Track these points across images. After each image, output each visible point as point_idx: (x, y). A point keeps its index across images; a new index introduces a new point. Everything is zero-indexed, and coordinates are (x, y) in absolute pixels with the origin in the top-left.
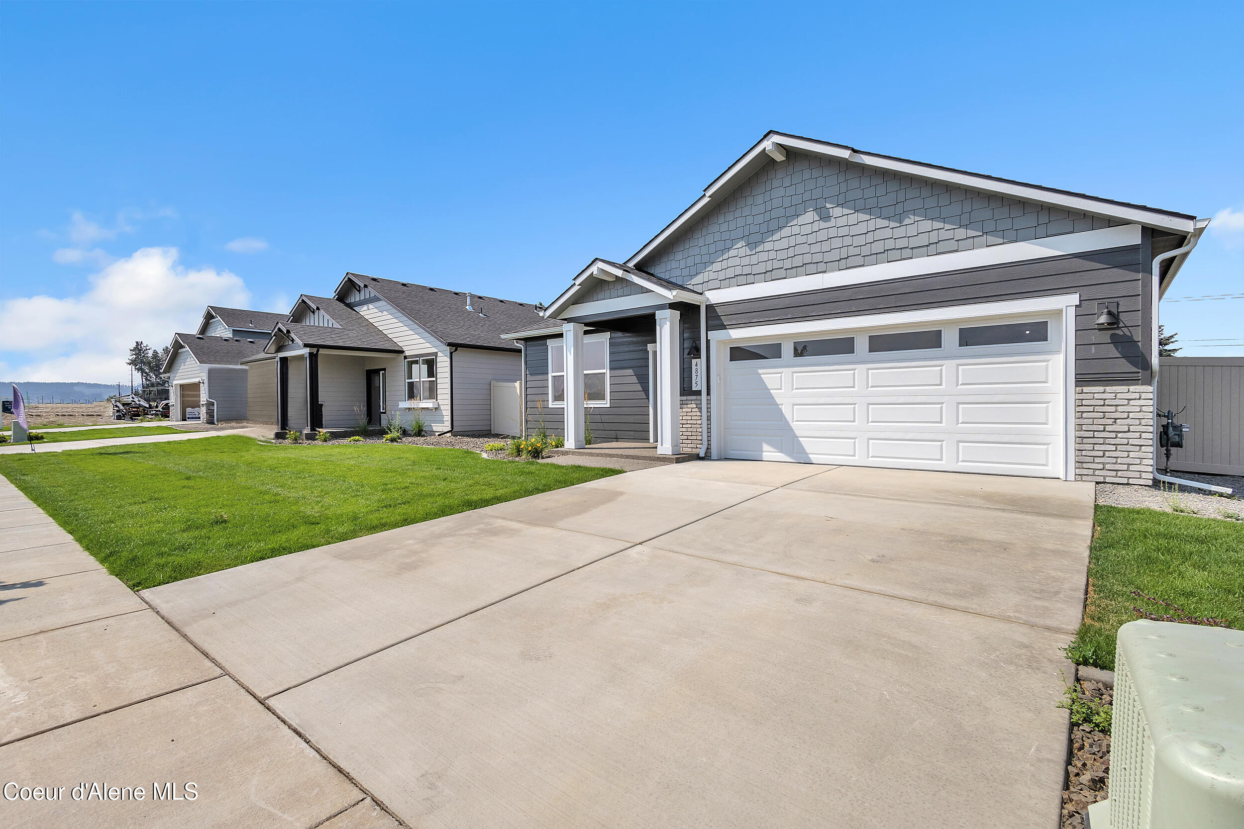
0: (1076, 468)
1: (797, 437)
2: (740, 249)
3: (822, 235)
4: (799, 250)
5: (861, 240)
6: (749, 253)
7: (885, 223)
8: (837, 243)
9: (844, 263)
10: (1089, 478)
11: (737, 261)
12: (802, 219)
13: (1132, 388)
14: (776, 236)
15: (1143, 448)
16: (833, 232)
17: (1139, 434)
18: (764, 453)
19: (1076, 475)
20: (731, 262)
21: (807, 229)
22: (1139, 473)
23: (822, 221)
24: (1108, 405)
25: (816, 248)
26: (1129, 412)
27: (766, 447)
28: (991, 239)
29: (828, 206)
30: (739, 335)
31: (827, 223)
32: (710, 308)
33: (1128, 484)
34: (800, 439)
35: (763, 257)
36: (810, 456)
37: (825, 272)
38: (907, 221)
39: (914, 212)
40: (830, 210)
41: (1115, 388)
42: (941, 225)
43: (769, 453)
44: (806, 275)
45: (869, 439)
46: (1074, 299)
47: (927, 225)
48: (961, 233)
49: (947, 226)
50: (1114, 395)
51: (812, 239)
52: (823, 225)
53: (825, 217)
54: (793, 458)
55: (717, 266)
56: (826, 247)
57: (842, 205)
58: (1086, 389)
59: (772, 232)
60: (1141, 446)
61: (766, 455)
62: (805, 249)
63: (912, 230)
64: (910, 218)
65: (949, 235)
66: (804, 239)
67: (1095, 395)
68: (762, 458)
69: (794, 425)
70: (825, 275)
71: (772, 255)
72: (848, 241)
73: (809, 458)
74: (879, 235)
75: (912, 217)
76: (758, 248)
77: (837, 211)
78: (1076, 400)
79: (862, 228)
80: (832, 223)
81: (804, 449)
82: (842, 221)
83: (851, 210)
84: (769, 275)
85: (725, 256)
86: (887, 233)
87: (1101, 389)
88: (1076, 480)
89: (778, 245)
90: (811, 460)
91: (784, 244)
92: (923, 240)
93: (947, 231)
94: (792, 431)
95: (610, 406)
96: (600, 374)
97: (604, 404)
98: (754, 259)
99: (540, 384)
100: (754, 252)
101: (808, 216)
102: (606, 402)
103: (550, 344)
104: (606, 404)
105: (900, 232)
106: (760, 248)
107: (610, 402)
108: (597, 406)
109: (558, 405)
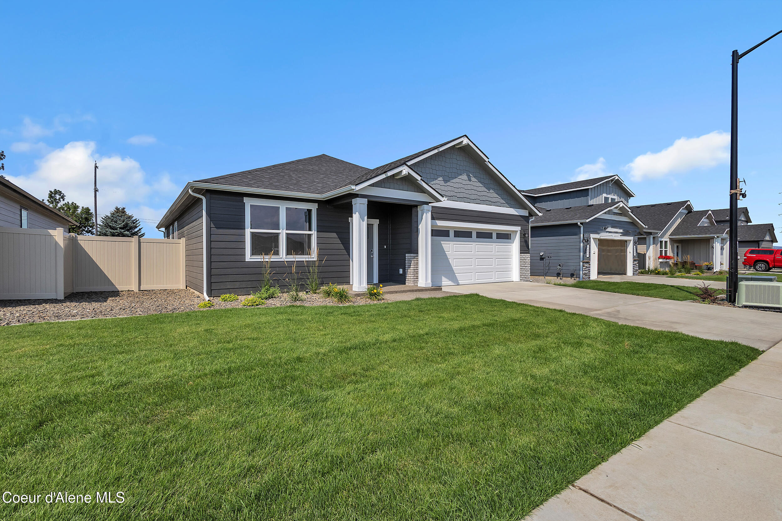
2: (440, 181)
3: (469, 187)
4: (462, 190)
5: (479, 194)
6: (444, 184)
7: (486, 190)
8: (473, 192)
9: (475, 201)
10: (522, 280)
11: (439, 187)
12: (463, 177)
13: (527, 255)
14: (454, 181)
16: (473, 187)
17: (528, 267)
18: (443, 282)
19: (520, 279)
21: (464, 182)
25: (467, 192)
26: (527, 261)
27: (444, 279)
29: (471, 176)
33: (527, 281)
34: (456, 274)
35: (450, 189)
36: (459, 281)
38: (491, 191)
39: (492, 189)
41: (525, 254)
43: (445, 281)
44: (464, 202)
45: (476, 273)
46: (518, 228)
47: (496, 196)
48: (502, 201)
49: (499, 197)
50: (525, 256)
51: (466, 187)
52: (469, 183)
53: (470, 180)
54: (455, 283)
56: (470, 192)
57: (476, 178)
59: (453, 178)
60: (528, 270)
62: (464, 191)
63: (491, 195)
65: (499, 200)
66: (463, 186)
67: (523, 256)
68: (442, 285)
69: (454, 268)
70: (470, 204)
71: (453, 189)
72: (476, 192)
74: (484, 193)
77: (473, 179)
78: (520, 257)
79: (480, 189)
80: (471, 183)
81: (457, 278)
82: (475, 184)
84: (451, 198)
85: (434, 182)
86: (486, 194)
88: (520, 281)
89: (455, 185)
90: (459, 283)
92: (494, 200)
94: (453, 271)
95: (317, 259)
96: (305, 234)
97: (311, 258)
98: (446, 188)
99: (233, 238)
100: (446, 185)
101: (465, 177)
102: (313, 257)
103: (248, 203)
104: (314, 258)
105: (489, 195)
106: (448, 184)
107: (318, 257)
108: (304, 260)
109: (258, 258)
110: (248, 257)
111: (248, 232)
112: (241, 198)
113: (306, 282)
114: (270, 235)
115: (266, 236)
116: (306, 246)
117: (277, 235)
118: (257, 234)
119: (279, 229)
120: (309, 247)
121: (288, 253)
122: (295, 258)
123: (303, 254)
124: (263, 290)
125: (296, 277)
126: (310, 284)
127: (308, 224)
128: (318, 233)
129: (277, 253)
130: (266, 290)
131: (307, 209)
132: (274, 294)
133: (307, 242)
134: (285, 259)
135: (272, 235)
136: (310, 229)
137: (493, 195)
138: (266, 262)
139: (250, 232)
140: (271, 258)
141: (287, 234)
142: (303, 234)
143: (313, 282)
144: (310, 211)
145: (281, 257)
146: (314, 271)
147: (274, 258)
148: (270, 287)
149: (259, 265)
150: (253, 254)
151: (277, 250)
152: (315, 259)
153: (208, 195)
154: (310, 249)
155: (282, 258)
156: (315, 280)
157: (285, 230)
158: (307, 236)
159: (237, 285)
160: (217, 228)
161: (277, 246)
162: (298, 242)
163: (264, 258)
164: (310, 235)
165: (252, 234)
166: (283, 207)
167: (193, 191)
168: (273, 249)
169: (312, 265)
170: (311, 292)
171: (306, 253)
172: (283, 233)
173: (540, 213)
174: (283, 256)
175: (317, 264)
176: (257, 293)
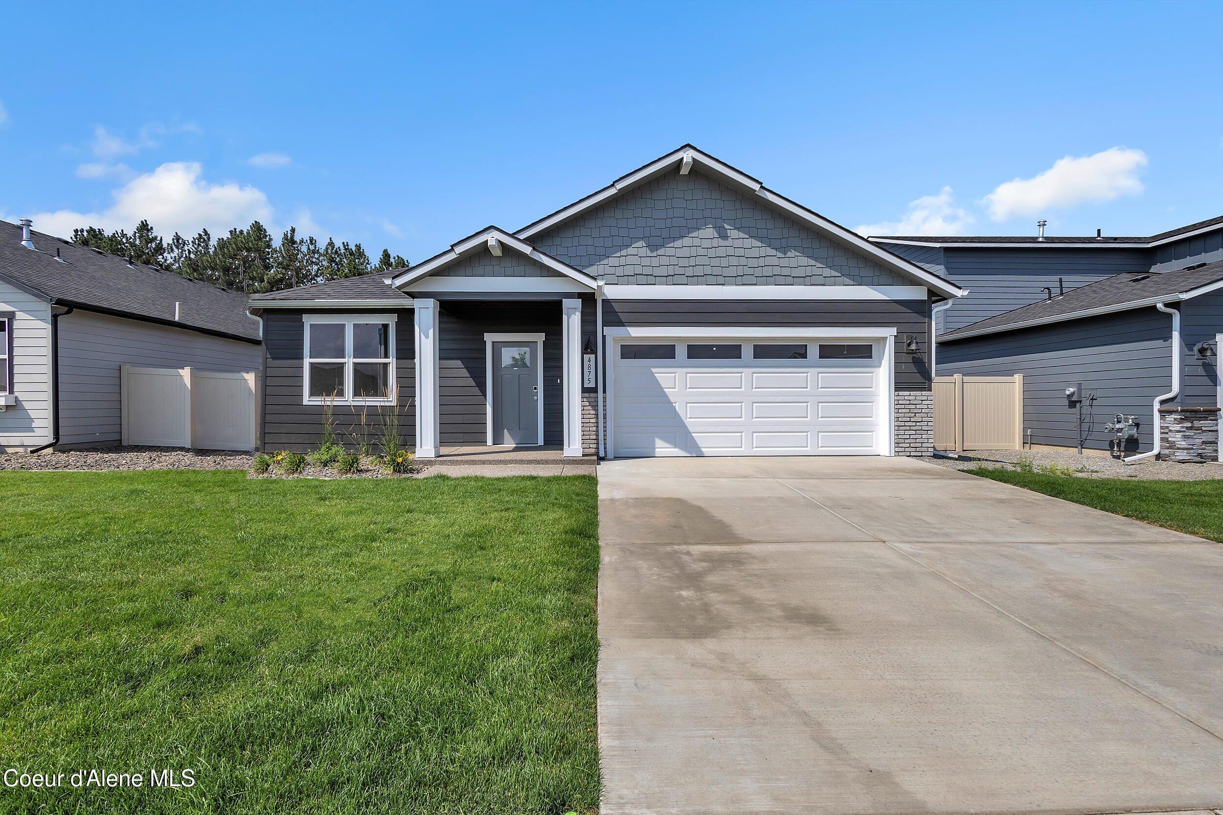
0: (895, 447)
1: (690, 433)
2: (639, 248)
3: (721, 252)
4: (699, 261)
5: (753, 263)
6: (649, 254)
7: (773, 252)
8: (734, 261)
9: (739, 280)
10: (902, 454)
11: (636, 260)
12: (702, 233)
13: (923, 393)
14: (678, 243)
15: (929, 432)
16: (731, 251)
17: (926, 423)
18: (657, 450)
19: (895, 452)
20: (630, 260)
21: (707, 244)
22: (927, 448)
23: (721, 239)
24: (912, 404)
25: (716, 262)
26: (922, 409)
27: (659, 443)
28: (847, 280)
29: (727, 227)
30: (638, 333)
31: (725, 241)
32: (606, 302)
33: (922, 456)
34: (693, 434)
35: (665, 261)
36: (703, 449)
37: (724, 285)
38: (789, 254)
39: (795, 248)
40: (728, 230)
41: (915, 392)
42: (814, 263)
43: (662, 448)
44: (707, 285)
45: (753, 432)
46: (893, 331)
47: (804, 261)
48: (828, 272)
49: (819, 265)
50: (915, 397)
51: (712, 253)
52: (722, 242)
53: (724, 236)
54: (685, 450)
55: (612, 261)
56: (724, 262)
57: (738, 229)
58: (901, 393)
59: (675, 239)
60: (928, 430)
61: (658, 452)
62: (706, 261)
63: (793, 263)
64: (792, 252)
65: (819, 271)
66: (704, 252)
67: (906, 397)
68: (654, 454)
69: (688, 421)
70: (724, 287)
71: (674, 261)
72: (743, 261)
73: (702, 451)
74: (769, 261)
75: (793, 251)
76: (660, 251)
77: (734, 233)
78: (895, 400)
79: (755, 253)
80: (729, 242)
81: (697, 445)
82: (738, 244)
83: (745, 234)
84: (670, 279)
85: (624, 252)
86: (775, 261)
87: (907, 393)
88: (895, 456)
89: (680, 253)
90: (703, 453)
91: (685, 252)
92: (800, 272)
93: (818, 268)
94: (686, 426)
95: (397, 404)
96: (380, 364)
97: (388, 401)
98: (655, 262)
99: (289, 372)
100: (654, 254)
101: (709, 232)
102: (391, 399)
103: (308, 321)
104: (391, 401)
105: (784, 262)
106: (661, 251)
107: (398, 400)
108: (378, 404)
109: (318, 401)
110: (307, 399)
111: (307, 361)
112: (299, 316)
113: (380, 440)
114: (333, 367)
115: (327, 367)
116: (380, 382)
117: (343, 364)
118: (317, 366)
119: (344, 357)
120: (386, 384)
121: (356, 393)
122: (365, 401)
123: (376, 394)
124: (324, 448)
125: (366, 432)
126: (386, 444)
127: (383, 347)
128: (398, 361)
129: (341, 393)
130: (327, 448)
131: (382, 324)
132: (337, 457)
133: (382, 376)
134: (351, 402)
135: (336, 366)
136: (386, 356)
137: (797, 260)
138: (327, 406)
139: (309, 363)
140: (334, 401)
141: (355, 364)
142: (377, 364)
143: (390, 441)
144: (385, 327)
145: (346, 399)
146: (392, 423)
147: (337, 401)
148: (332, 444)
149: (318, 411)
150: (312, 394)
151: (341, 389)
152: (394, 404)
153: (265, 316)
154: (387, 388)
155: (347, 401)
156: (394, 438)
157: (352, 357)
158: (382, 366)
159: (293, 438)
160: (274, 358)
161: (341, 383)
162: (369, 376)
163: (324, 401)
164: (386, 365)
165: (311, 364)
166: (349, 323)
167: (251, 313)
168: (336, 387)
169: (390, 413)
170: (387, 457)
171: (381, 394)
172: (349, 362)
173: (960, 288)
174: (349, 398)
175: (396, 412)
176: (316, 452)
